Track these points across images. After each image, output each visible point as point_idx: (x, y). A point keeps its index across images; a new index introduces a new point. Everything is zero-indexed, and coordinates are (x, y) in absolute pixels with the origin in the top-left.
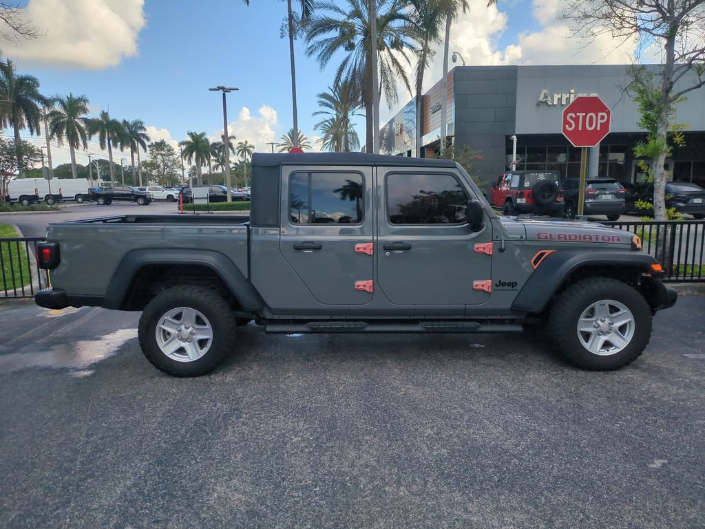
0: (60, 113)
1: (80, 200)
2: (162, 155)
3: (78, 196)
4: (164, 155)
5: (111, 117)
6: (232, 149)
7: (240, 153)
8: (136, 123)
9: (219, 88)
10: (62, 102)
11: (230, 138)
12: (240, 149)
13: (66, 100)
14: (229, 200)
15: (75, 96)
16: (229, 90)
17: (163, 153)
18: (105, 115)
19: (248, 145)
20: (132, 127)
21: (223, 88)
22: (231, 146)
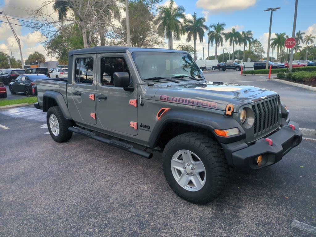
0: (213, 32)
1: (214, 69)
2: (255, 46)
3: (213, 67)
4: (256, 46)
5: (236, 31)
6: (302, 40)
7: (306, 42)
8: (248, 32)
9: (269, 9)
10: (215, 27)
11: (302, 34)
12: (306, 39)
13: (216, 26)
14: (267, 68)
15: (220, 23)
16: (275, 9)
17: (256, 45)
18: (234, 30)
19: (311, 37)
20: (246, 34)
21: (271, 9)
22: (301, 38)
